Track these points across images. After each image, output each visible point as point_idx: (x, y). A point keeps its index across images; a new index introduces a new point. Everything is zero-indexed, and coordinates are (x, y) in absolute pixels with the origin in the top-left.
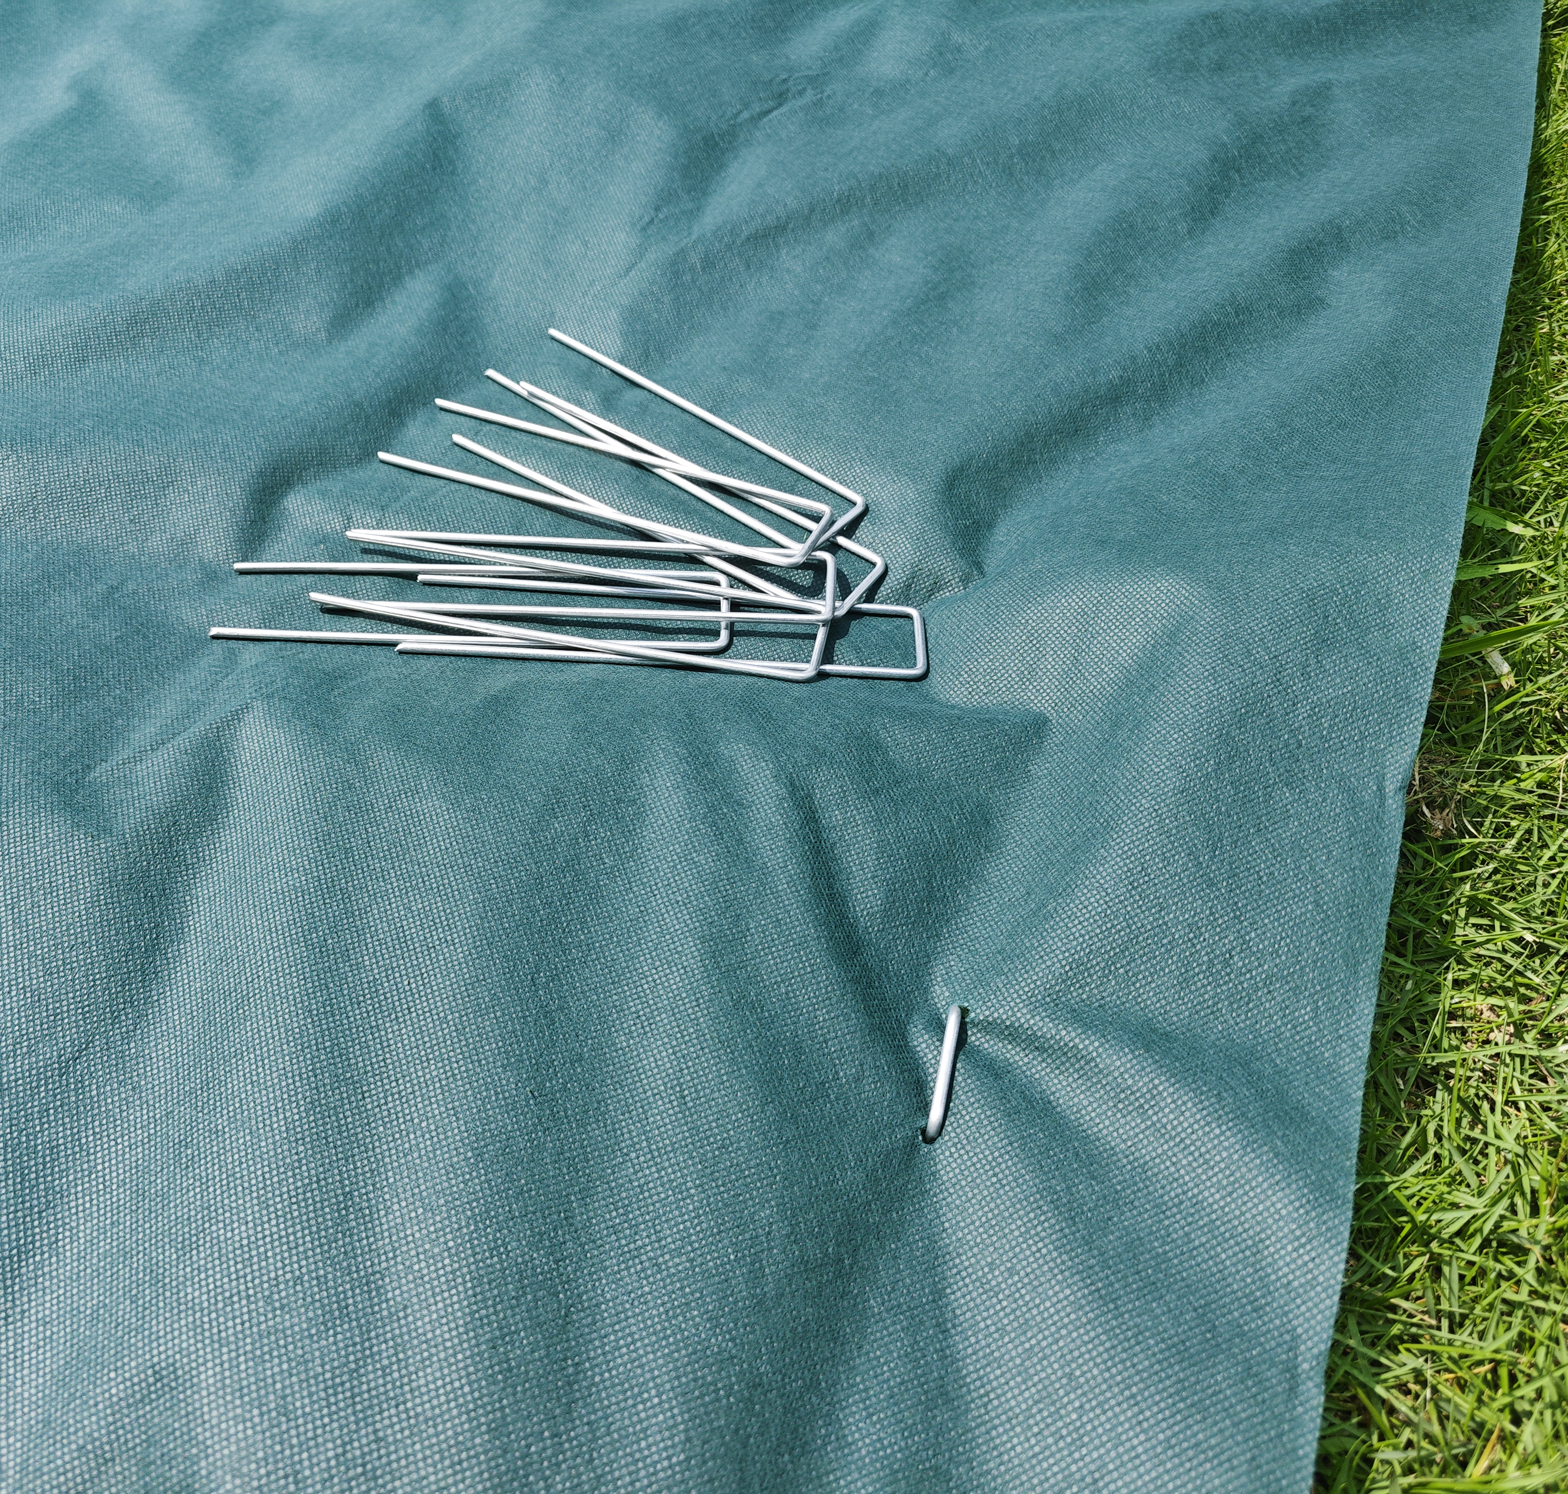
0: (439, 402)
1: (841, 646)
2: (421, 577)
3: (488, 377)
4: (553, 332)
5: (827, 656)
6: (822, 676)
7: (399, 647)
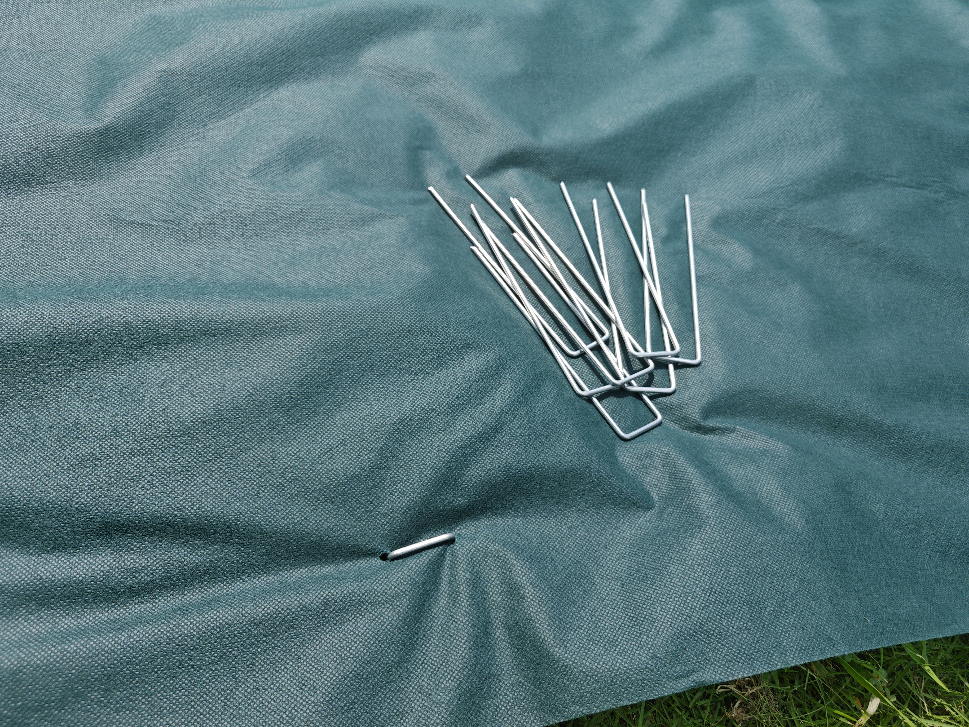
0: (609, 185)
1: (613, 400)
2: (515, 234)
3: (640, 192)
4: (687, 197)
5: (601, 397)
6: (589, 399)
7: (473, 248)
